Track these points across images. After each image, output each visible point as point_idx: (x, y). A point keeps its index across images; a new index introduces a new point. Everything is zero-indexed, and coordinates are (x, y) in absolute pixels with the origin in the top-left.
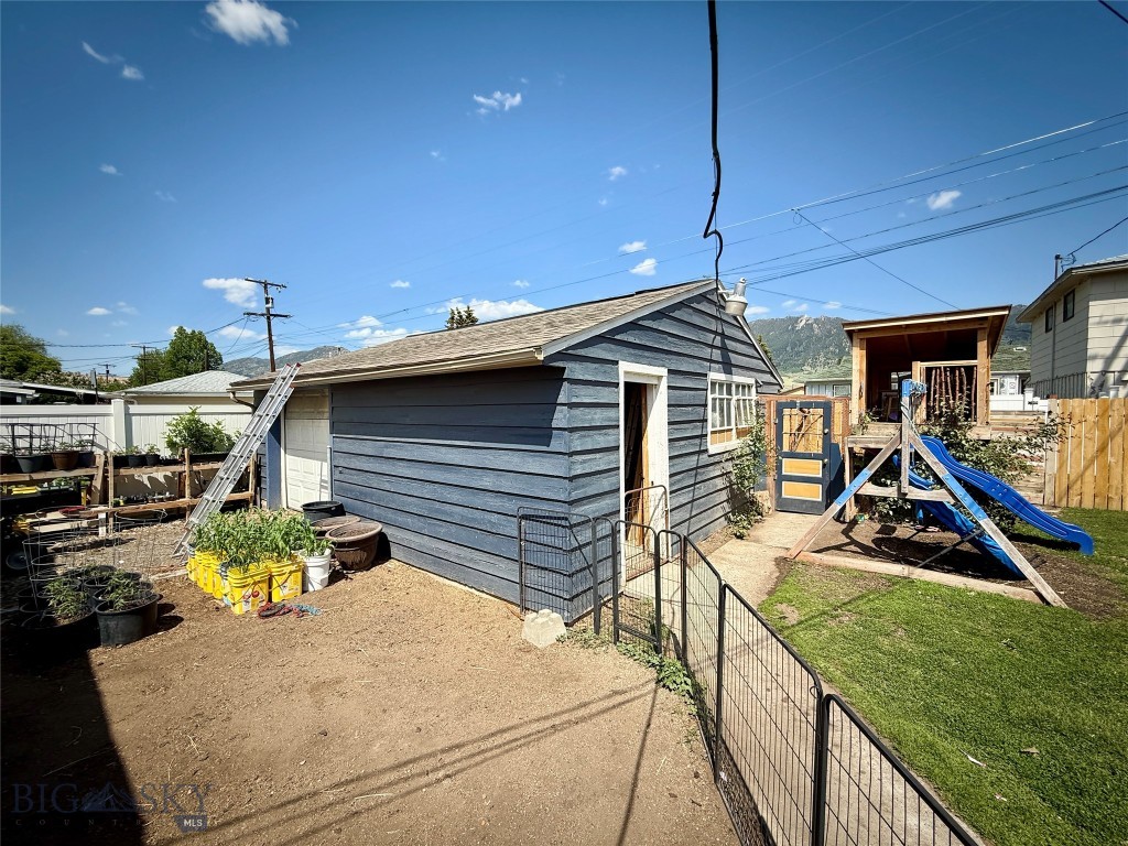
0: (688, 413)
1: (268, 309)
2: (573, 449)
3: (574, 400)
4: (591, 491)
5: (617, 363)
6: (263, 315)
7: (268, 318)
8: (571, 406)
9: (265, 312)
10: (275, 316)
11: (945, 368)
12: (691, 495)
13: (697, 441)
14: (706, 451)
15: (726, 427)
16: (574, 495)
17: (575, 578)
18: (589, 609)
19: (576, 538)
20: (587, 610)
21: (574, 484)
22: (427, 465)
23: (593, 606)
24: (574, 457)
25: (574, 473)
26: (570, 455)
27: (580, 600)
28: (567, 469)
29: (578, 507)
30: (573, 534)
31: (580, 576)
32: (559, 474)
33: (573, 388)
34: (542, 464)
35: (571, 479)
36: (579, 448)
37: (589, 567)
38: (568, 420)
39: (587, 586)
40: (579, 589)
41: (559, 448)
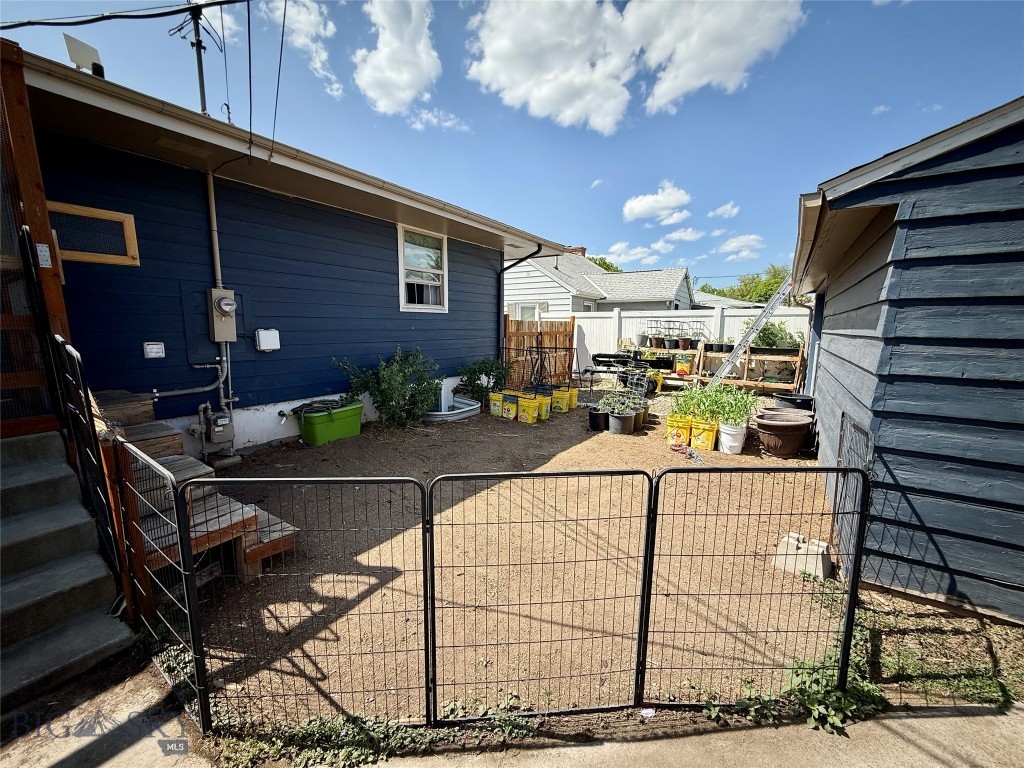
3: (916, 254)
16: (893, 405)
17: (876, 527)
18: (916, 593)
19: (889, 471)
20: (908, 591)
21: (897, 387)
22: (838, 360)
23: (932, 596)
24: (903, 348)
25: (897, 370)
26: (889, 341)
27: (888, 565)
28: (882, 364)
29: (904, 425)
30: (885, 463)
31: (894, 530)
32: (873, 369)
33: (919, 235)
34: (871, 355)
35: (886, 379)
36: (921, 334)
37: (930, 531)
38: (892, 287)
39: (914, 555)
40: (889, 548)
41: (879, 332)
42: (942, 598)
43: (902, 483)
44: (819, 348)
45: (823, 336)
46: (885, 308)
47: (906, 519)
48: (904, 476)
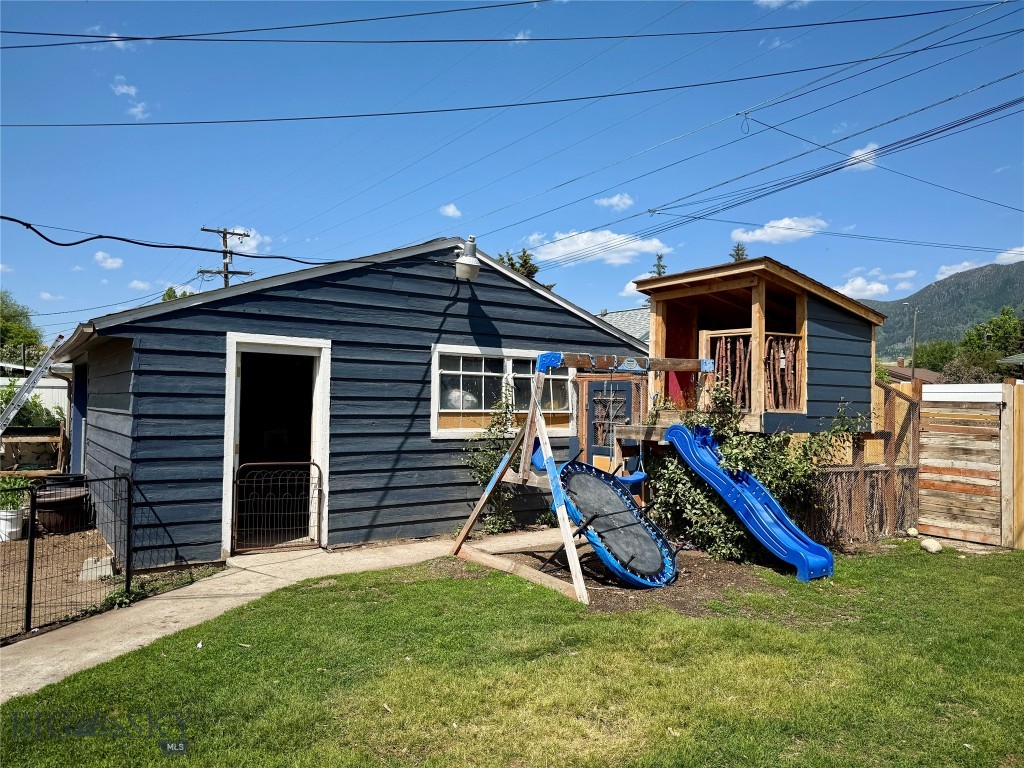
0: (383, 389)
1: (226, 265)
2: (141, 412)
3: (143, 368)
4: (166, 454)
5: (224, 334)
6: (219, 273)
7: (226, 277)
8: (139, 373)
9: (222, 268)
10: (234, 273)
11: (726, 338)
12: (384, 481)
13: (407, 422)
14: (429, 434)
15: (483, 411)
16: (141, 454)
17: (140, 532)
18: (162, 566)
19: (143, 495)
20: (159, 566)
21: (142, 444)
22: (106, 433)
23: (168, 564)
24: (143, 420)
25: (141, 434)
26: (137, 417)
27: (147, 554)
28: (133, 430)
29: (148, 466)
30: (139, 490)
31: (148, 531)
32: (129, 434)
33: (144, 357)
34: (126, 426)
35: (136, 439)
36: (150, 412)
37: (164, 526)
38: (134, 385)
39: (159, 543)
40: (146, 543)
41: (130, 412)
42: (173, 563)
43: (150, 501)
44: (86, 424)
45: (89, 412)
46: (132, 397)
47: (152, 522)
48: (151, 496)
